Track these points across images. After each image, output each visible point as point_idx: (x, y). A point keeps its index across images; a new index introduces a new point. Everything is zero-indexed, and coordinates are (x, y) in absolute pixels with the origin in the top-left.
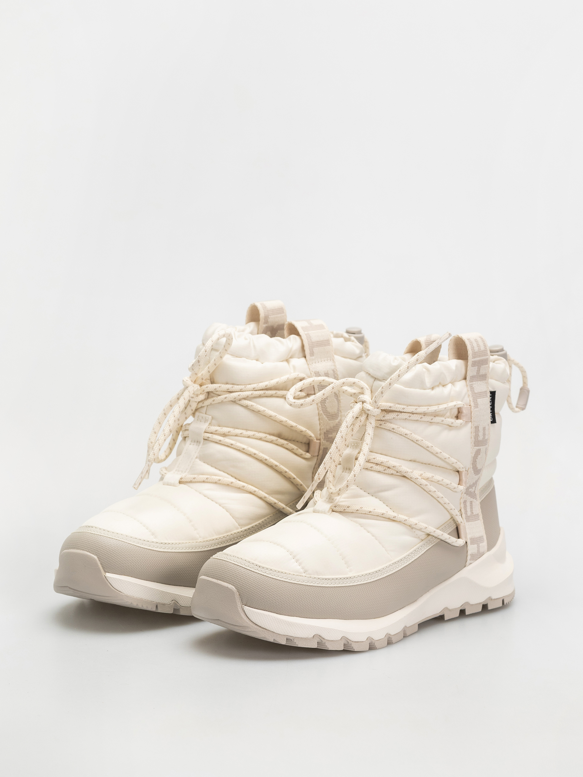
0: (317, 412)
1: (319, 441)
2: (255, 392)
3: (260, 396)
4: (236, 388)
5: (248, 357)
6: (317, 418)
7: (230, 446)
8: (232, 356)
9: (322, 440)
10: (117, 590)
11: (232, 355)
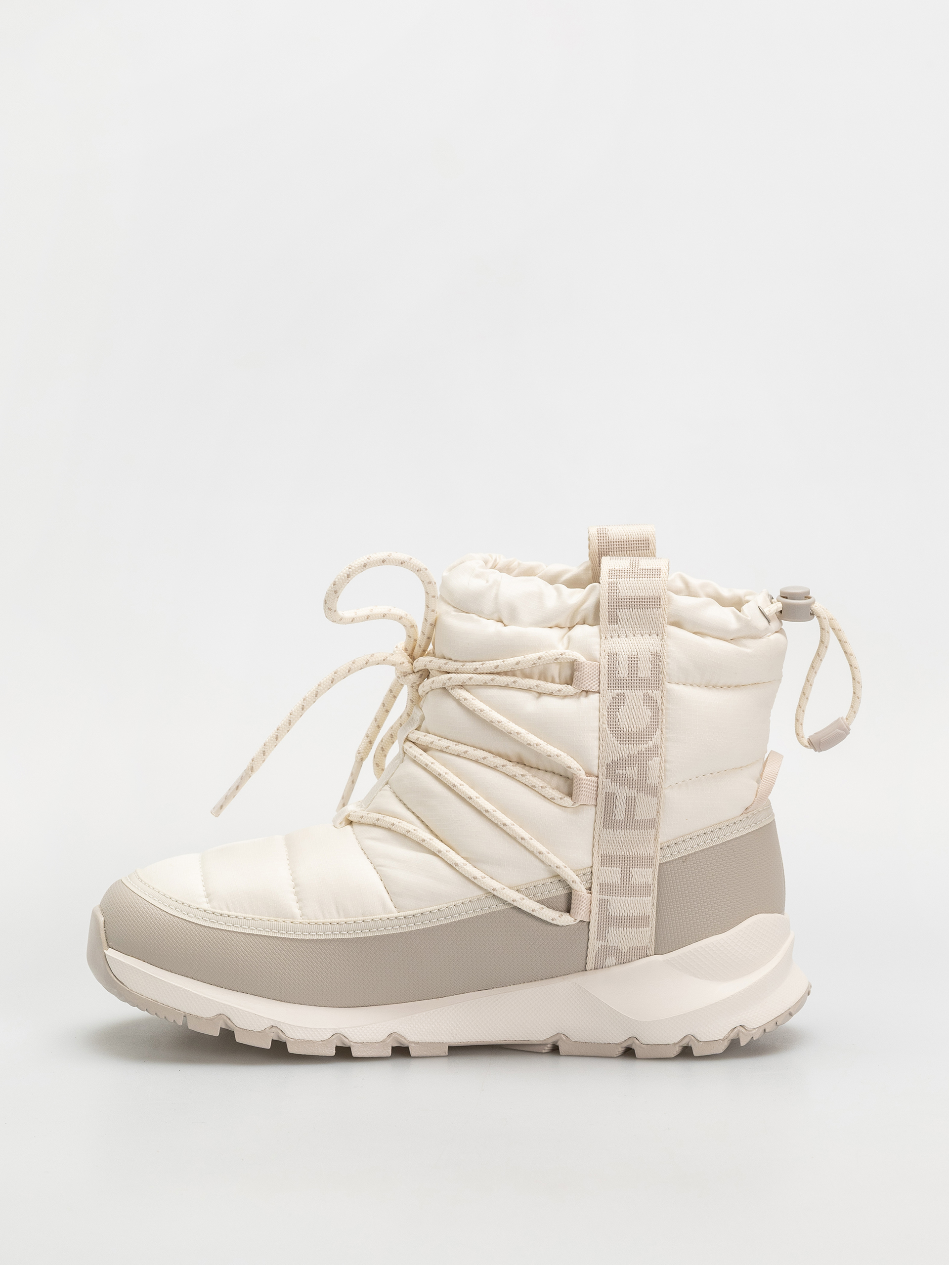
0: (597, 724)
1: (597, 778)
2: (477, 675)
3: (485, 685)
4: (452, 666)
5: (480, 614)
6: (597, 735)
7: (425, 768)
8: (455, 609)
9: (600, 777)
10: (121, 982)
11: (454, 607)
